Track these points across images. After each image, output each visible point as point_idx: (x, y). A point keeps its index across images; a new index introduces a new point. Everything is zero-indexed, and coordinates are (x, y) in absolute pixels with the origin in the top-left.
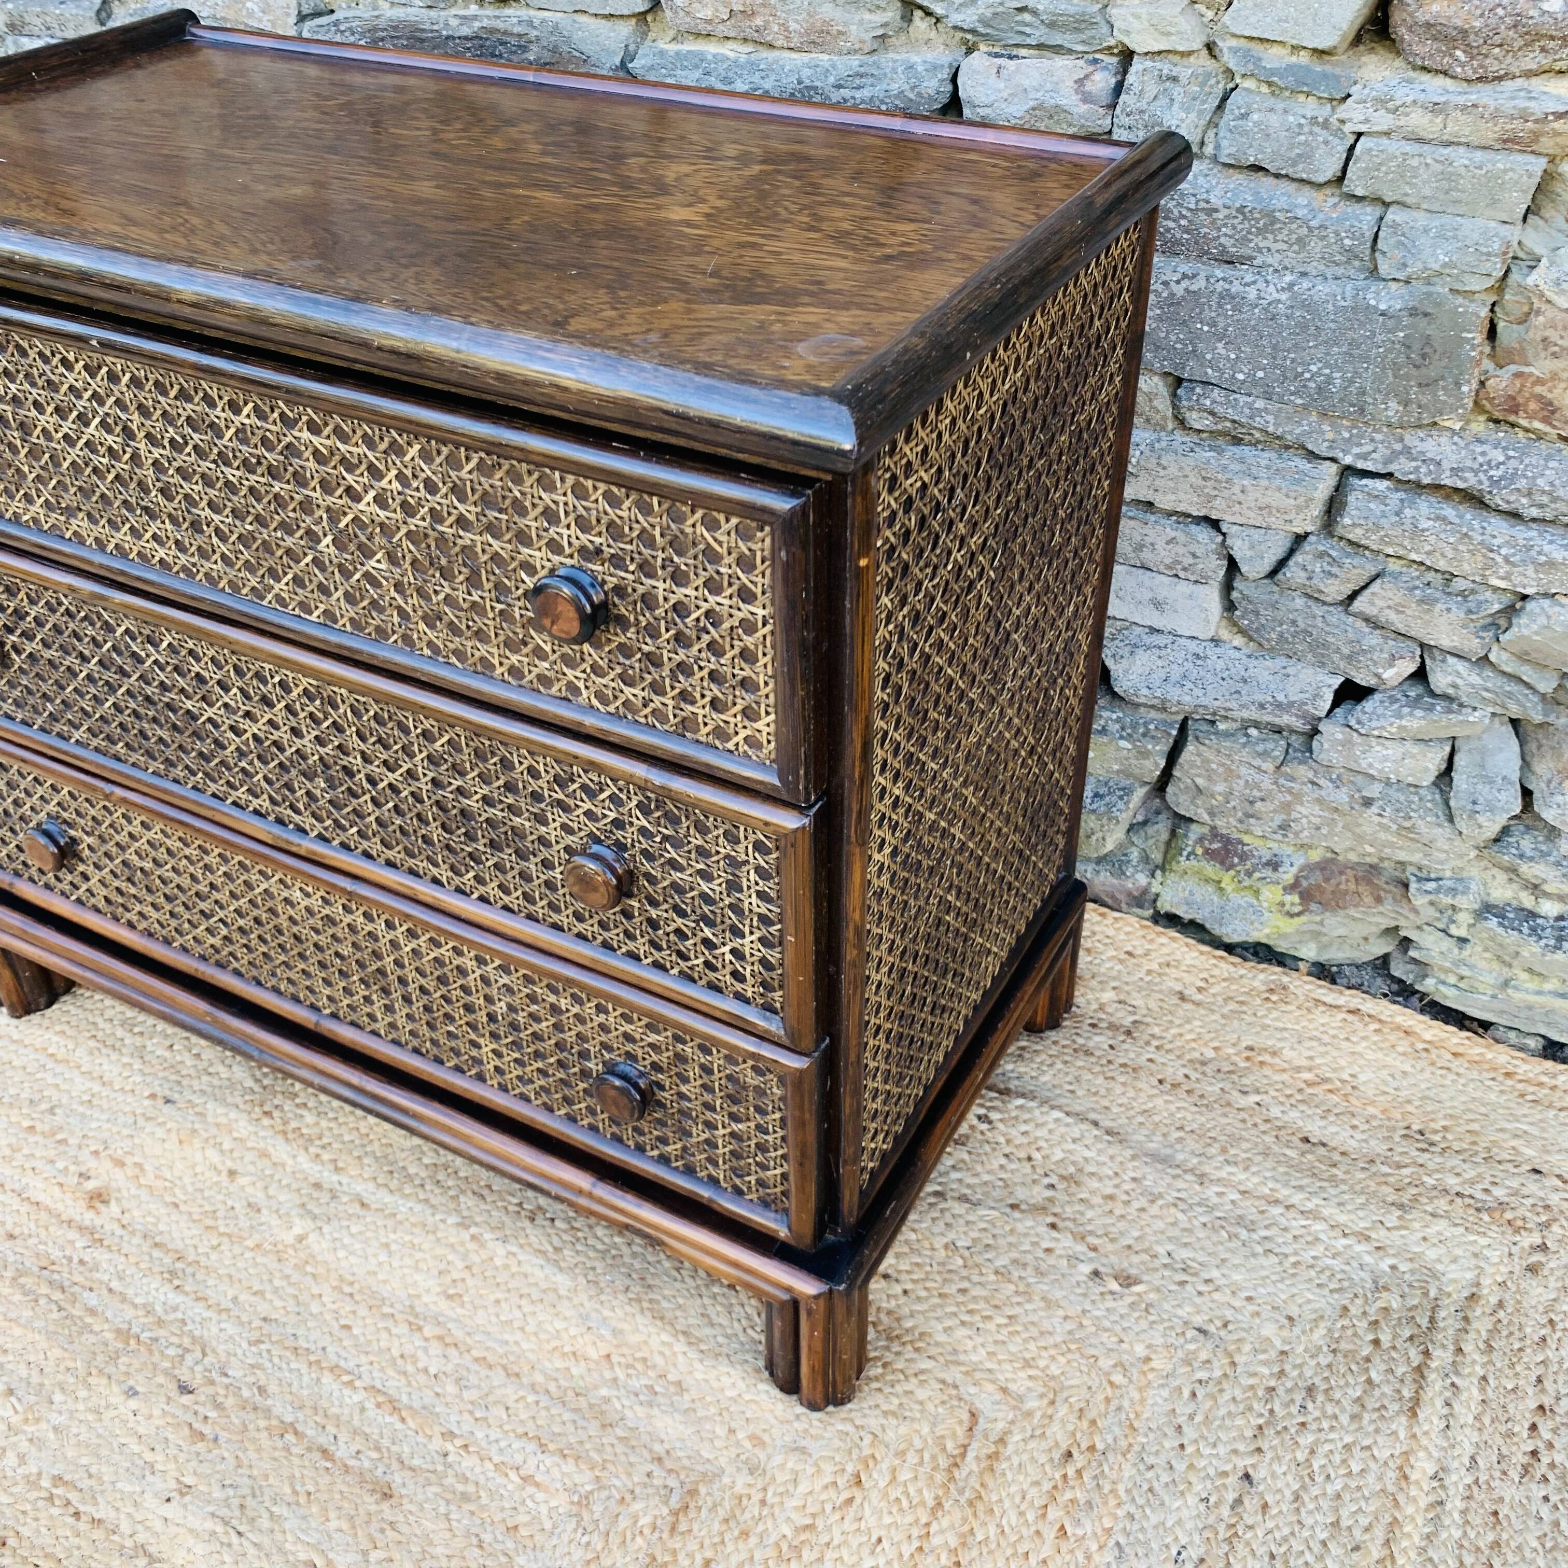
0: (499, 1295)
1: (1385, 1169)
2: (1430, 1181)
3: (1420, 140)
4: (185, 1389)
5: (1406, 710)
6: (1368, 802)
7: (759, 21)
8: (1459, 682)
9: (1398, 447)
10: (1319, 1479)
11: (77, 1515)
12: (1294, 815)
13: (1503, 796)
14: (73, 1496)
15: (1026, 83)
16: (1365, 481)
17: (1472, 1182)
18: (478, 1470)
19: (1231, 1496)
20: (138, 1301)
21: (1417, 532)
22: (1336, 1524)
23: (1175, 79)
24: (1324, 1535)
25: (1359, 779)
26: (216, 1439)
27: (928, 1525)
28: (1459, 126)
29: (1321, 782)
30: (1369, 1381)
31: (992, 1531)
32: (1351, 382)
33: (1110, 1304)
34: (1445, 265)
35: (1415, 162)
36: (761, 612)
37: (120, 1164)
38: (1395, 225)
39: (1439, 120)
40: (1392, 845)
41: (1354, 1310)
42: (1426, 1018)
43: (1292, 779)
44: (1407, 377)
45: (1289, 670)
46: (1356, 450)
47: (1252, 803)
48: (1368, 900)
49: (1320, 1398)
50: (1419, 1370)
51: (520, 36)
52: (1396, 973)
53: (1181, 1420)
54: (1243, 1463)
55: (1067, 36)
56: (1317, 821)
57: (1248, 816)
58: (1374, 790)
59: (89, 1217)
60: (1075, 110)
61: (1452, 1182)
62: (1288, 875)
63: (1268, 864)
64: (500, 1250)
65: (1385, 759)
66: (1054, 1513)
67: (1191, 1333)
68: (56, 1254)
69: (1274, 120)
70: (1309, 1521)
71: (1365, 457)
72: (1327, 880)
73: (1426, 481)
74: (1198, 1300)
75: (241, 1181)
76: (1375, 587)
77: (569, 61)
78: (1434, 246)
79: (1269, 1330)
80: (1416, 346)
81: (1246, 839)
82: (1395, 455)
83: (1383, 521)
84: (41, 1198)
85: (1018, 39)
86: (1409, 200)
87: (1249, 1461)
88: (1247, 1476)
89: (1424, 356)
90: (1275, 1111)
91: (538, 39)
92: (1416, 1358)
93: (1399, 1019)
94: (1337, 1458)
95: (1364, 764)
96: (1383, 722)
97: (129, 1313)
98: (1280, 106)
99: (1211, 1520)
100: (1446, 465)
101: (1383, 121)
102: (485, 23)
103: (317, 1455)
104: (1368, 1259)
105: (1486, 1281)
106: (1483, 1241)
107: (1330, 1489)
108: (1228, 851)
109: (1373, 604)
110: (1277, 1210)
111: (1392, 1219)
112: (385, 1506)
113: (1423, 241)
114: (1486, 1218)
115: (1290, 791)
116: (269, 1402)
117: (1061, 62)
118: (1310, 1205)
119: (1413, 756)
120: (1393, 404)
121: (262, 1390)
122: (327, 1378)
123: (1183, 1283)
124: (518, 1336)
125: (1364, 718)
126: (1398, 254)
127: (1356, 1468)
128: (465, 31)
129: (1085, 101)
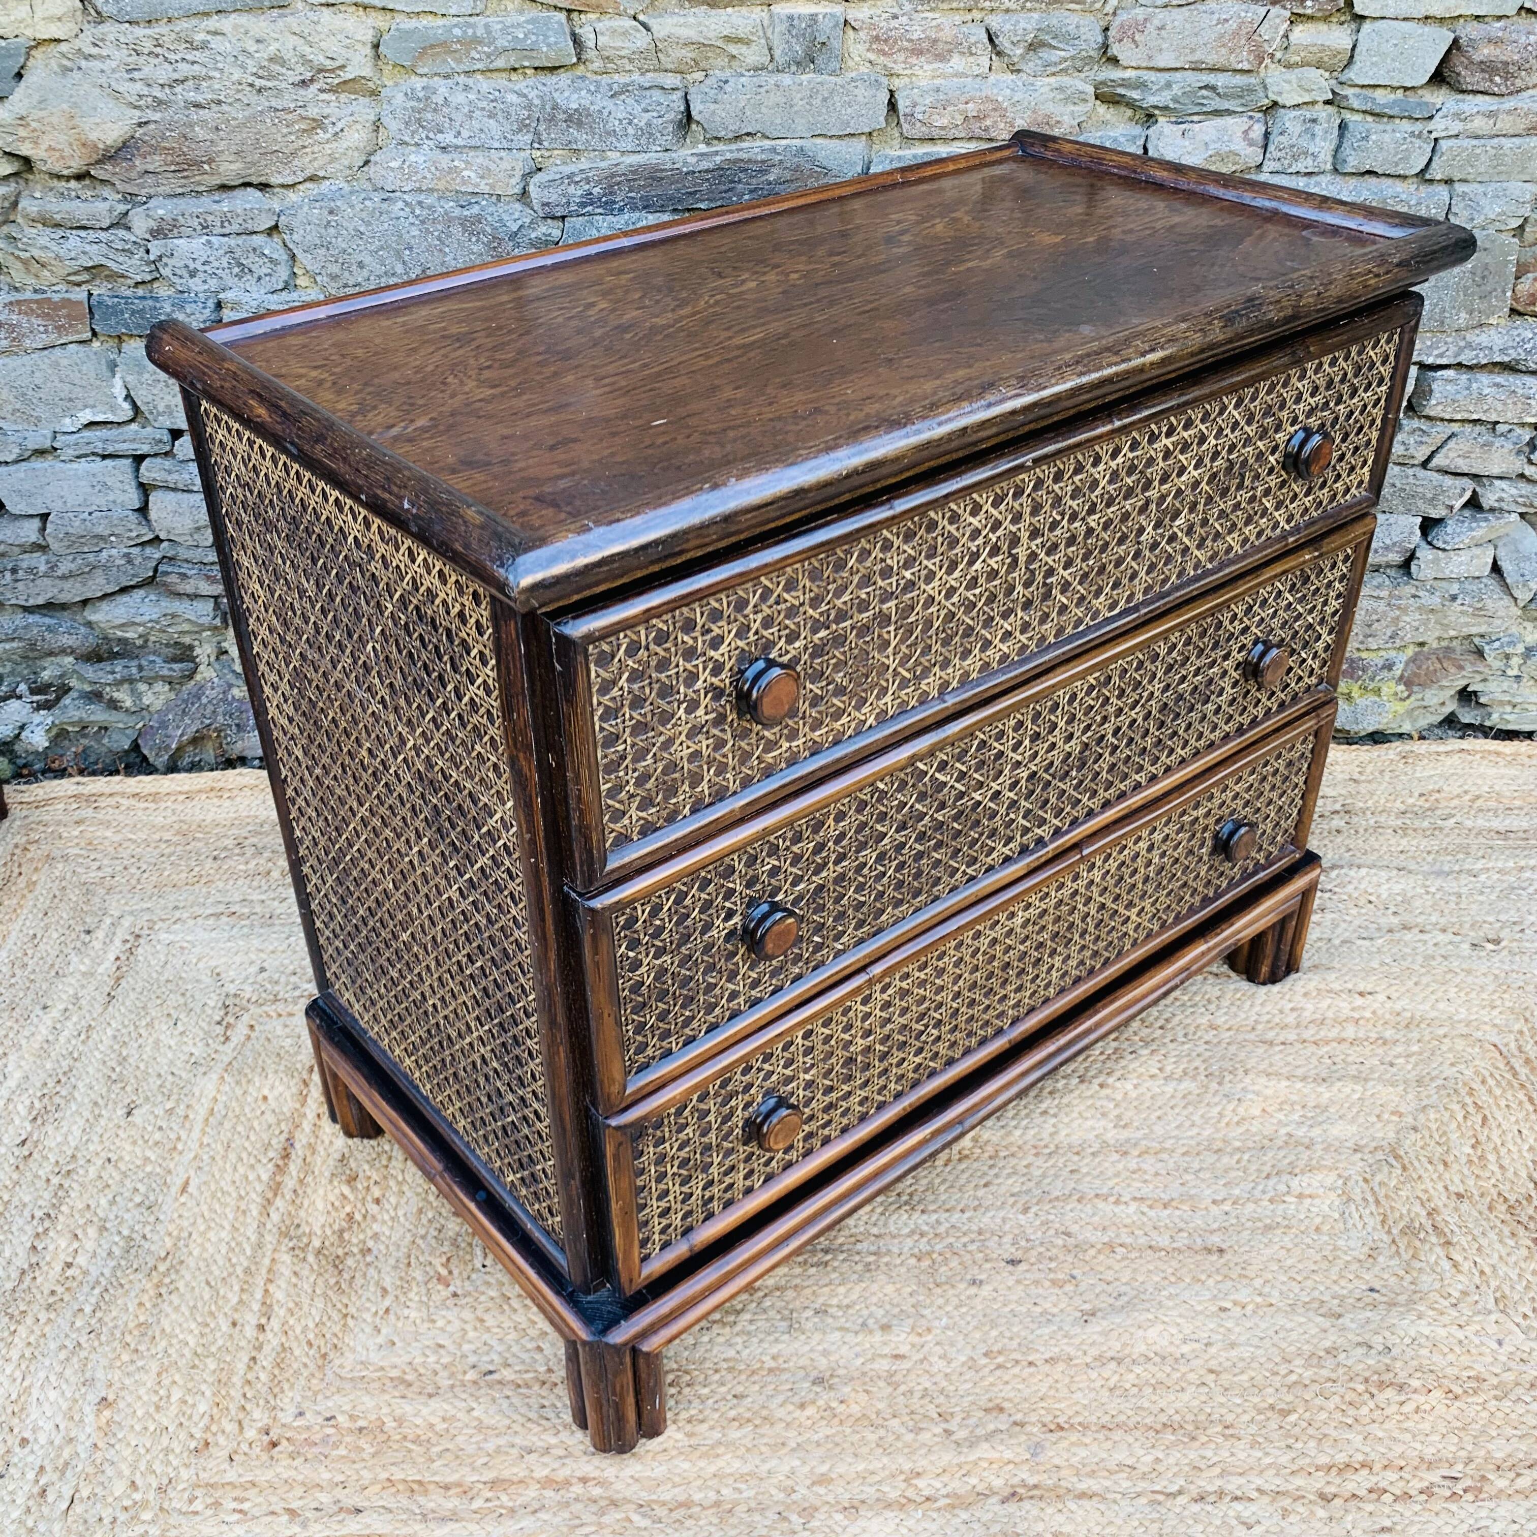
0: (1157, 1113)
3: (1477, 137)
4: (1014, 1262)
5: (1474, 525)
6: (1454, 598)
7: (988, 122)
8: (1504, 495)
9: (1462, 344)
11: (1031, 1364)
12: (1401, 624)
14: (1015, 1356)
15: (1207, 139)
16: (1439, 373)
21: (1482, 397)
23: (1314, 121)
25: (1444, 584)
26: (1074, 1277)
28: (1505, 124)
29: (1421, 594)
32: (1436, 305)
34: (1499, 214)
35: (1478, 151)
38: (1462, 195)
39: (1491, 122)
40: (1467, 624)
43: (1400, 598)
44: (1473, 293)
45: (1392, 521)
46: (1436, 352)
47: (1369, 626)
48: (1453, 670)
51: (763, 162)
52: (1466, 721)
55: (1233, 102)
56: (1416, 624)
57: (1367, 636)
58: (1455, 588)
60: (1242, 153)
62: (1397, 671)
63: (1383, 667)
64: (1127, 1085)
65: (1461, 564)
69: (1387, 137)
71: (1441, 355)
72: (1419, 668)
73: (1484, 362)
76: (1451, 444)
77: (810, 176)
78: (1491, 203)
80: (1479, 272)
81: (1364, 655)
82: (1461, 350)
83: (1458, 397)
85: (1197, 109)
86: (1470, 177)
89: (1483, 278)
90: (1469, 823)
91: (781, 161)
93: (1486, 747)
95: (1447, 572)
96: (1463, 537)
98: (1389, 127)
100: (1495, 348)
101: (1456, 127)
102: (728, 156)
103: (1149, 1252)
108: (1353, 668)
109: (1447, 457)
113: (1484, 202)
115: (1399, 608)
116: (1081, 1237)
117: (1229, 120)
119: (1478, 557)
120: (1463, 315)
121: (1066, 1234)
122: (1100, 1205)
124: (1196, 1129)
125: (1448, 538)
126: (1466, 213)
128: (705, 165)
129: (1251, 145)
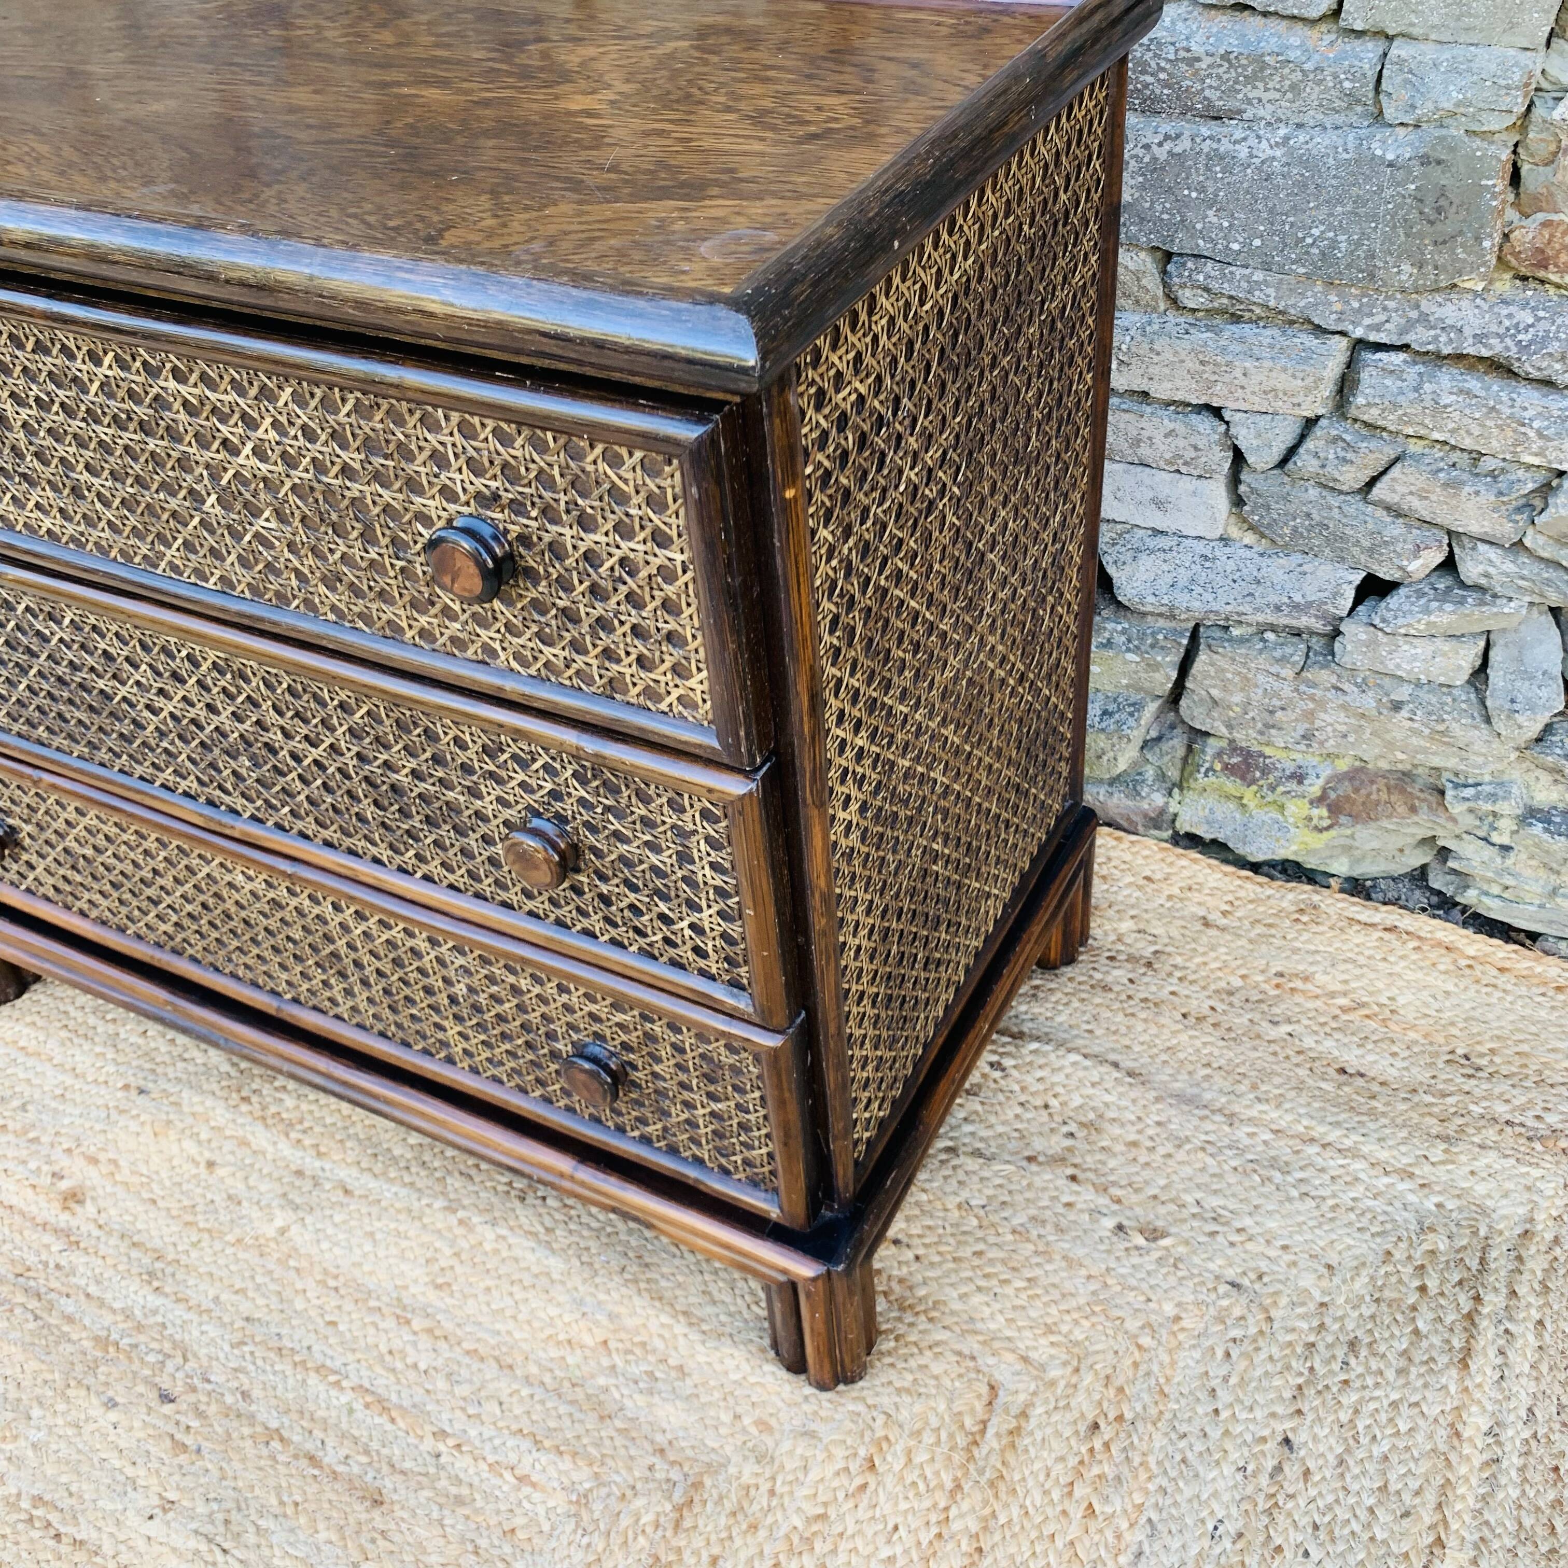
0: (489, 1283)
1: (1429, 1099)
2: (1477, 1110)
4: (166, 1398)
5: (1435, 604)
6: (1397, 706)
8: (1492, 570)
9: (1414, 314)
10: (1364, 1440)
11: (58, 1536)
12: (1318, 723)
13: (1544, 693)
14: (54, 1518)
16: (1379, 355)
17: (1523, 1109)
18: (471, 1471)
19: (1270, 1464)
20: (117, 1305)
21: (1439, 409)
22: (1384, 1488)
24: (1371, 1501)
25: (1387, 681)
26: (199, 1451)
27: (947, 1509)
29: (1346, 686)
30: (1416, 1332)
31: (1015, 1512)
32: (1358, 244)
33: (1136, 1260)
34: (1458, 104)
36: (679, 558)
37: (94, 1161)
38: (1401, 61)
40: (1425, 751)
41: (1398, 1255)
42: (1469, 932)
43: (1314, 685)
44: (1421, 235)
45: (1305, 568)
46: (1367, 321)
47: (1272, 712)
48: (1402, 809)
49: (1364, 1352)
50: (1470, 1318)
52: (1436, 886)
53: (1215, 1383)
54: (1281, 1427)
56: (1343, 728)
57: (1268, 726)
58: (1403, 693)
59: (64, 1219)
61: (1501, 1109)
62: (1314, 787)
63: (1293, 776)
64: (489, 1234)
65: (1415, 658)
66: (1080, 1491)
67: (1223, 1288)
68: (31, 1260)
70: (1355, 1487)
71: (1377, 328)
72: (1356, 790)
73: (1446, 351)
74: (1230, 1252)
75: (221, 1172)
76: (1395, 472)
78: (1446, 83)
79: (1307, 1281)
80: (1430, 200)
81: (1268, 751)
82: (1410, 325)
83: (1401, 399)
84: (14, 1201)
86: (1415, 31)
87: (1288, 1425)
88: (1287, 1441)
89: (1439, 210)
90: (1309, 1042)
92: (1466, 1305)
93: (1440, 935)
94: (1383, 1417)
95: (1391, 665)
96: (1409, 620)
97: (108, 1319)
99: (1249, 1490)
100: (1467, 332)
103: (303, 1463)
104: (1412, 1198)
105: (1540, 1216)
106: (1536, 1173)
107: (1377, 1451)
108: (1248, 765)
109: (1394, 491)
110: (1312, 1150)
111: (1437, 1152)
112: (376, 1513)
113: (1434, 78)
114: (1538, 1146)
115: (1312, 698)
116: (253, 1408)
118: (1348, 1143)
119: (1444, 654)
120: (1406, 267)
121: (245, 1395)
122: (313, 1379)
123: (1213, 1234)
124: (511, 1325)
125: (1389, 615)
126: (1405, 95)
127: (1403, 1427)
